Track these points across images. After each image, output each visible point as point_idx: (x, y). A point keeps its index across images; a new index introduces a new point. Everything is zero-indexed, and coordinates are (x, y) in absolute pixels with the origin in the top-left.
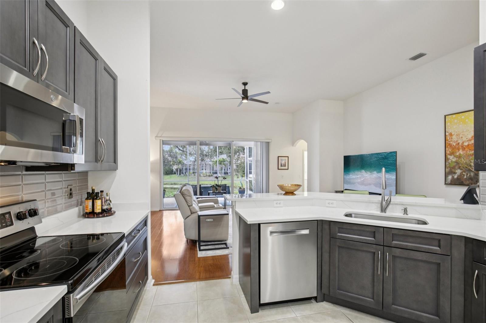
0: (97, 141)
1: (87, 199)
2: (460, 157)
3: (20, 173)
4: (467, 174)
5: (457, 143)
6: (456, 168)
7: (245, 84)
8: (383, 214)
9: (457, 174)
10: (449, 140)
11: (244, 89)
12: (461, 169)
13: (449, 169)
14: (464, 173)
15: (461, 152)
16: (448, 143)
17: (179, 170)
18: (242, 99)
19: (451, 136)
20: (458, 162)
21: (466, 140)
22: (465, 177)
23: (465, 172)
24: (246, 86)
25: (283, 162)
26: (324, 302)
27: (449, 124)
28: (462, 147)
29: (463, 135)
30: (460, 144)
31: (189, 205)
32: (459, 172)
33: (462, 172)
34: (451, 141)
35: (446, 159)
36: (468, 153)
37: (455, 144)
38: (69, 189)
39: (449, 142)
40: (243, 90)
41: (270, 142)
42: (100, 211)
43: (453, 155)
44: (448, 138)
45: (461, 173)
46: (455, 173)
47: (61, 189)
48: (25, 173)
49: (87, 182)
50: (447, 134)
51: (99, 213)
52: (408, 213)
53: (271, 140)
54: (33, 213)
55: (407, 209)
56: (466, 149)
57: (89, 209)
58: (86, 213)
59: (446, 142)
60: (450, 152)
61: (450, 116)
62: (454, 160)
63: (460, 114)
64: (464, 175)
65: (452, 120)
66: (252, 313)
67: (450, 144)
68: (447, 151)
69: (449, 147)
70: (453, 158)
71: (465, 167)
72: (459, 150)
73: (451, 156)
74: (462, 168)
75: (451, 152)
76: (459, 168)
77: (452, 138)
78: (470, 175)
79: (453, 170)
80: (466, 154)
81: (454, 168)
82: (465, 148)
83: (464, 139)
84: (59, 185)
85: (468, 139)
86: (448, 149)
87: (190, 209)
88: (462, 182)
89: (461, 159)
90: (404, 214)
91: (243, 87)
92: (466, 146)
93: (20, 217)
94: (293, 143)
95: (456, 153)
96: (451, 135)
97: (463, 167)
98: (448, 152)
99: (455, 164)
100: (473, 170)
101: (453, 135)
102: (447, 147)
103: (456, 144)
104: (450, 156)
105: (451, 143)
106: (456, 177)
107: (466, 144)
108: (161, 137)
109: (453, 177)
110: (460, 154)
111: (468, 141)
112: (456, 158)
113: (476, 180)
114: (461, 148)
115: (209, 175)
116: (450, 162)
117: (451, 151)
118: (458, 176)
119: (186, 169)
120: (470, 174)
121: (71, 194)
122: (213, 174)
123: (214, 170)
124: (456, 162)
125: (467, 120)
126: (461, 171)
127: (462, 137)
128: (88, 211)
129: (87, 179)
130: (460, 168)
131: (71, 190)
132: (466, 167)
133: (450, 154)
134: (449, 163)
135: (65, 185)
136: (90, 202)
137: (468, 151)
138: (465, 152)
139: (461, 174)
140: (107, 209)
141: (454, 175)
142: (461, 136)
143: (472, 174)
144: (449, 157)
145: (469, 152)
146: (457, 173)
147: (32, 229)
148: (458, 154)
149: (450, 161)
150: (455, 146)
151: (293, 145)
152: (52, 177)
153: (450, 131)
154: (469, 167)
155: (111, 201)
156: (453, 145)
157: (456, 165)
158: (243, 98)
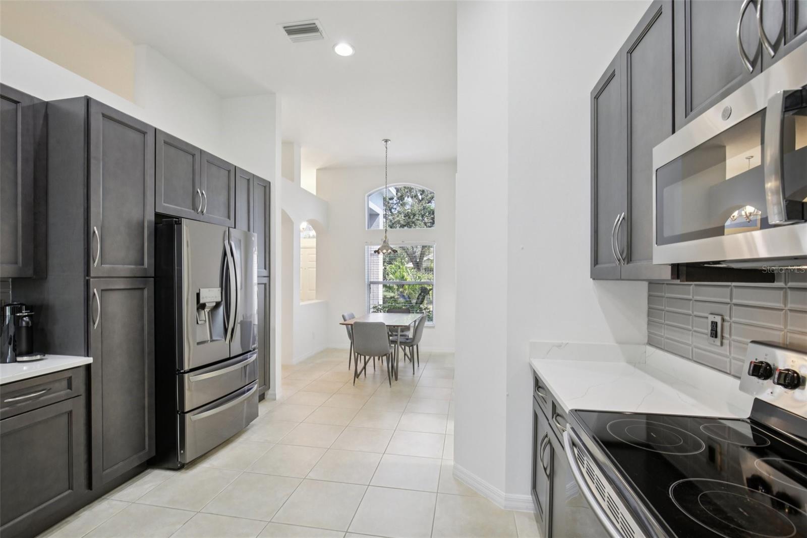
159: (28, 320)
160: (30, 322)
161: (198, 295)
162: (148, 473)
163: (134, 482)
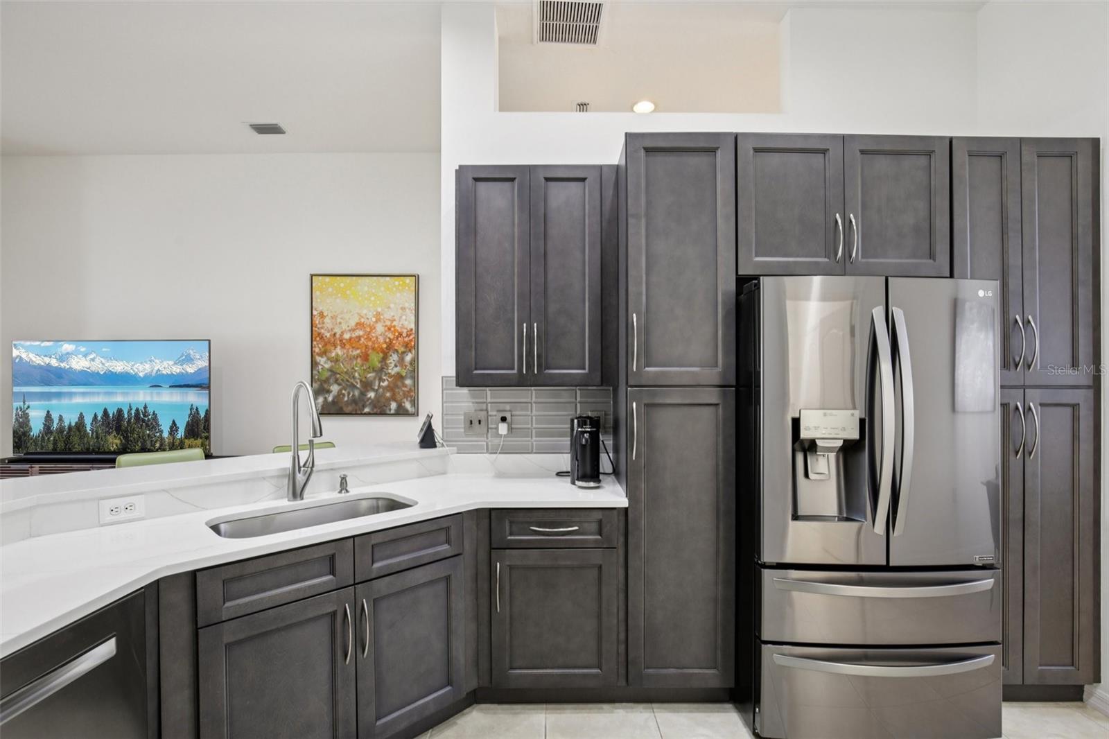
2: (336, 360)
4: (349, 394)
5: (333, 333)
6: (331, 381)
9: (333, 393)
10: (319, 326)
12: (339, 384)
13: (319, 383)
14: (343, 392)
15: (339, 351)
16: (316, 331)
19: (322, 318)
20: (334, 370)
21: (347, 329)
22: (346, 399)
23: (345, 390)
27: (318, 293)
28: (340, 341)
29: (342, 318)
30: (338, 336)
32: (335, 388)
33: (341, 390)
34: (322, 328)
35: (314, 364)
36: (351, 353)
37: (328, 335)
39: (318, 328)
43: (326, 355)
44: (317, 322)
45: (338, 393)
46: (329, 392)
50: (315, 313)
52: (348, 488)
55: (347, 479)
56: (348, 346)
59: (314, 328)
60: (320, 350)
61: (320, 278)
62: (327, 366)
63: (338, 278)
64: (344, 395)
65: (324, 286)
67: (319, 334)
68: (315, 347)
69: (318, 339)
70: (325, 363)
71: (345, 380)
72: (336, 347)
73: (322, 357)
74: (340, 381)
75: (323, 349)
76: (336, 381)
77: (323, 323)
78: (353, 395)
79: (326, 386)
80: (347, 356)
81: (327, 381)
82: (345, 345)
83: (344, 327)
85: (350, 328)
86: (318, 344)
88: (341, 408)
89: (339, 364)
92: (346, 340)
95: (331, 352)
96: (322, 315)
97: (342, 380)
98: (317, 350)
99: (330, 373)
100: (358, 386)
101: (325, 317)
102: (315, 340)
103: (330, 335)
104: (320, 358)
105: (322, 331)
106: (330, 399)
107: (347, 336)
109: (325, 398)
110: (337, 355)
111: (350, 331)
112: (331, 361)
113: (363, 403)
114: (338, 342)
116: (320, 370)
117: (323, 347)
118: (335, 397)
120: (353, 392)
124: (330, 370)
125: (348, 292)
126: (340, 387)
127: (340, 323)
130: (338, 382)
132: (348, 381)
133: (321, 355)
134: (319, 372)
137: (350, 350)
138: (345, 351)
139: (340, 393)
141: (327, 396)
142: (339, 320)
143: (357, 393)
144: (318, 361)
145: (352, 351)
146: (331, 392)
148: (333, 355)
149: (320, 367)
150: (329, 339)
153: (321, 308)
154: (352, 381)
156: (326, 336)
157: (331, 376)
159: (587, 437)
160: (589, 440)
161: (796, 422)
162: (725, 711)
163: (698, 711)
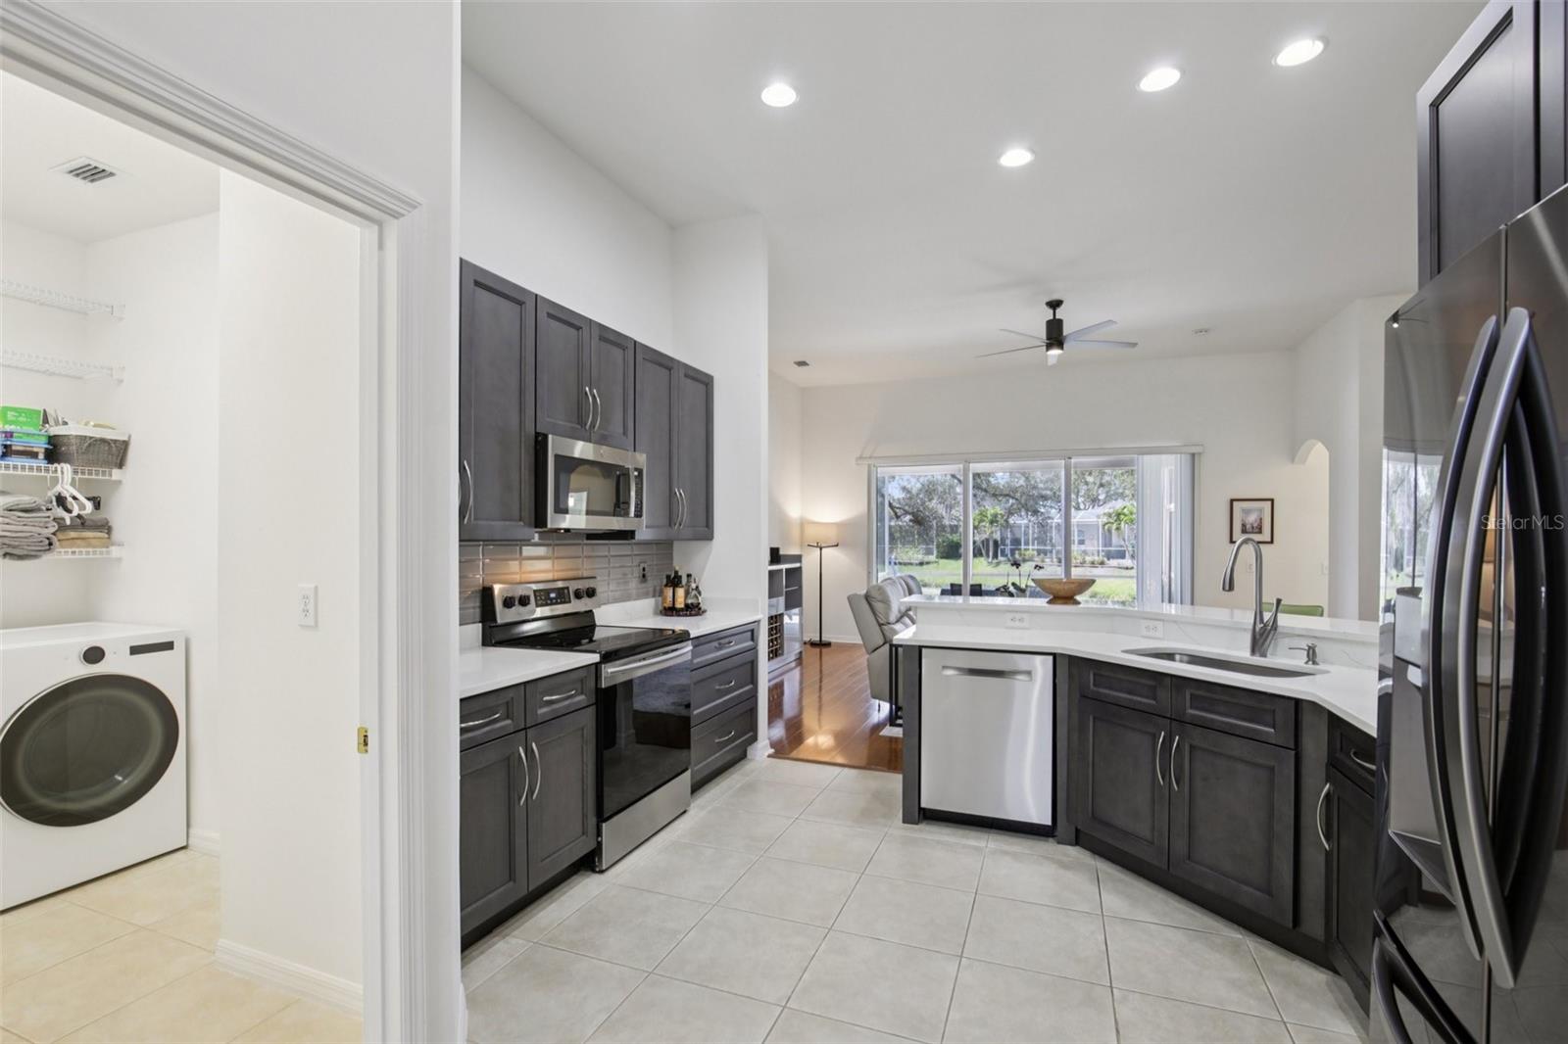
0: (671, 494)
1: (666, 585)
3: (580, 542)
7: (1054, 305)
8: (1257, 660)
11: (1052, 318)
17: (991, 544)
18: (1045, 348)
24: (1057, 311)
25: (1252, 519)
26: (1078, 848)
31: (882, 622)
38: (641, 568)
40: (1049, 323)
41: (1200, 454)
42: (682, 606)
47: (630, 567)
48: (586, 541)
49: (672, 559)
51: (682, 610)
52: (1317, 660)
53: (1202, 445)
54: (591, 593)
55: (1317, 649)
57: (668, 603)
58: (665, 608)
66: (904, 822)
84: (627, 562)
87: (882, 631)
90: (1307, 663)
91: (1049, 314)
93: (578, 595)
94: (1293, 451)
108: (870, 458)
115: (1093, 563)
119: (1016, 542)
121: (644, 576)
122: (1109, 559)
123: (1111, 545)
128: (667, 605)
129: (672, 554)
131: (644, 569)
135: (637, 560)
136: (669, 592)
140: (692, 604)
147: (590, 613)
151: (1293, 460)
152: (616, 548)
155: (700, 593)
158: (1049, 346)
